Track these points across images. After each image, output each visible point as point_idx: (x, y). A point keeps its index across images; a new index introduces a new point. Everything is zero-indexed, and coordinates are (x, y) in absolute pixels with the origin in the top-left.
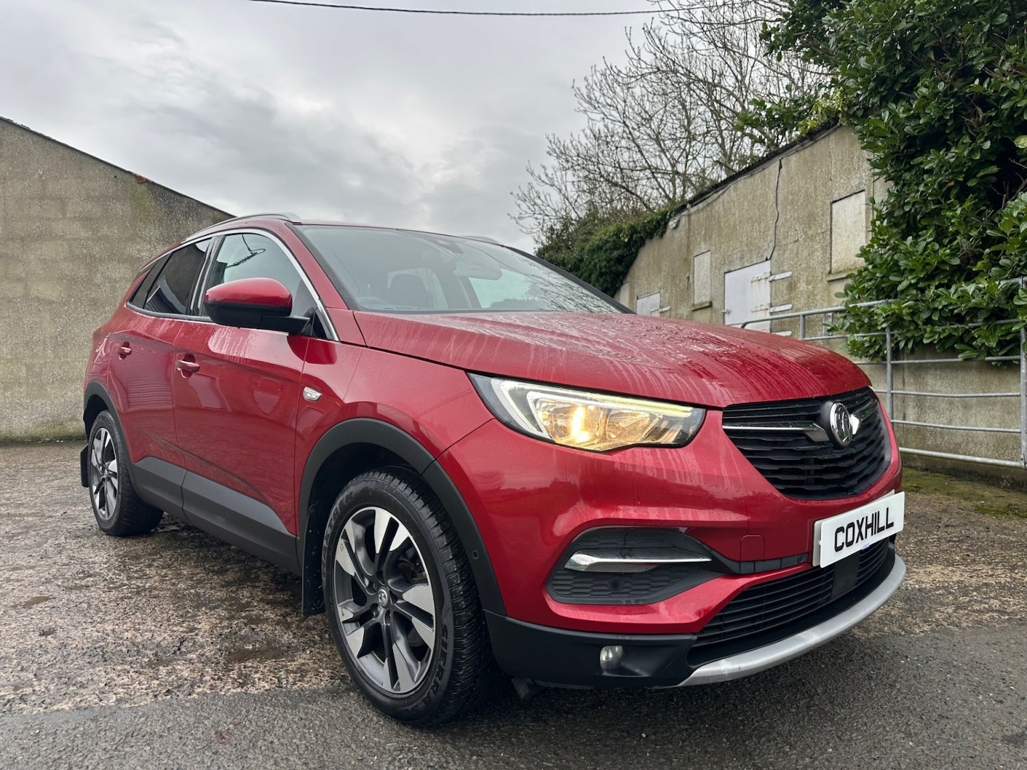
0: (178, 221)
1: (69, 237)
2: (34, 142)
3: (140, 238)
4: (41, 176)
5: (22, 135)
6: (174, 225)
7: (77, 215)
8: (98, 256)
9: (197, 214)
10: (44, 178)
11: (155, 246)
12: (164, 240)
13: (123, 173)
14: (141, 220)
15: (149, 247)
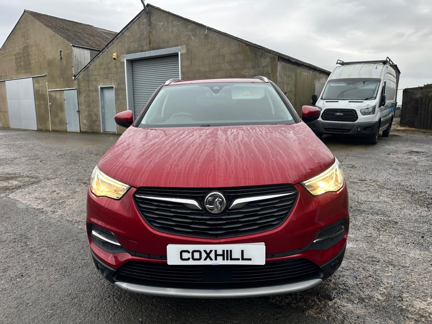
0: (258, 59)
1: (225, 69)
2: (217, 35)
3: (246, 67)
4: (218, 48)
5: (214, 34)
6: (256, 61)
7: (228, 61)
8: (233, 76)
9: (264, 56)
10: (219, 48)
11: (250, 70)
12: (253, 68)
13: (242, 42)
14: (246, 60)
15: (248, 71)
